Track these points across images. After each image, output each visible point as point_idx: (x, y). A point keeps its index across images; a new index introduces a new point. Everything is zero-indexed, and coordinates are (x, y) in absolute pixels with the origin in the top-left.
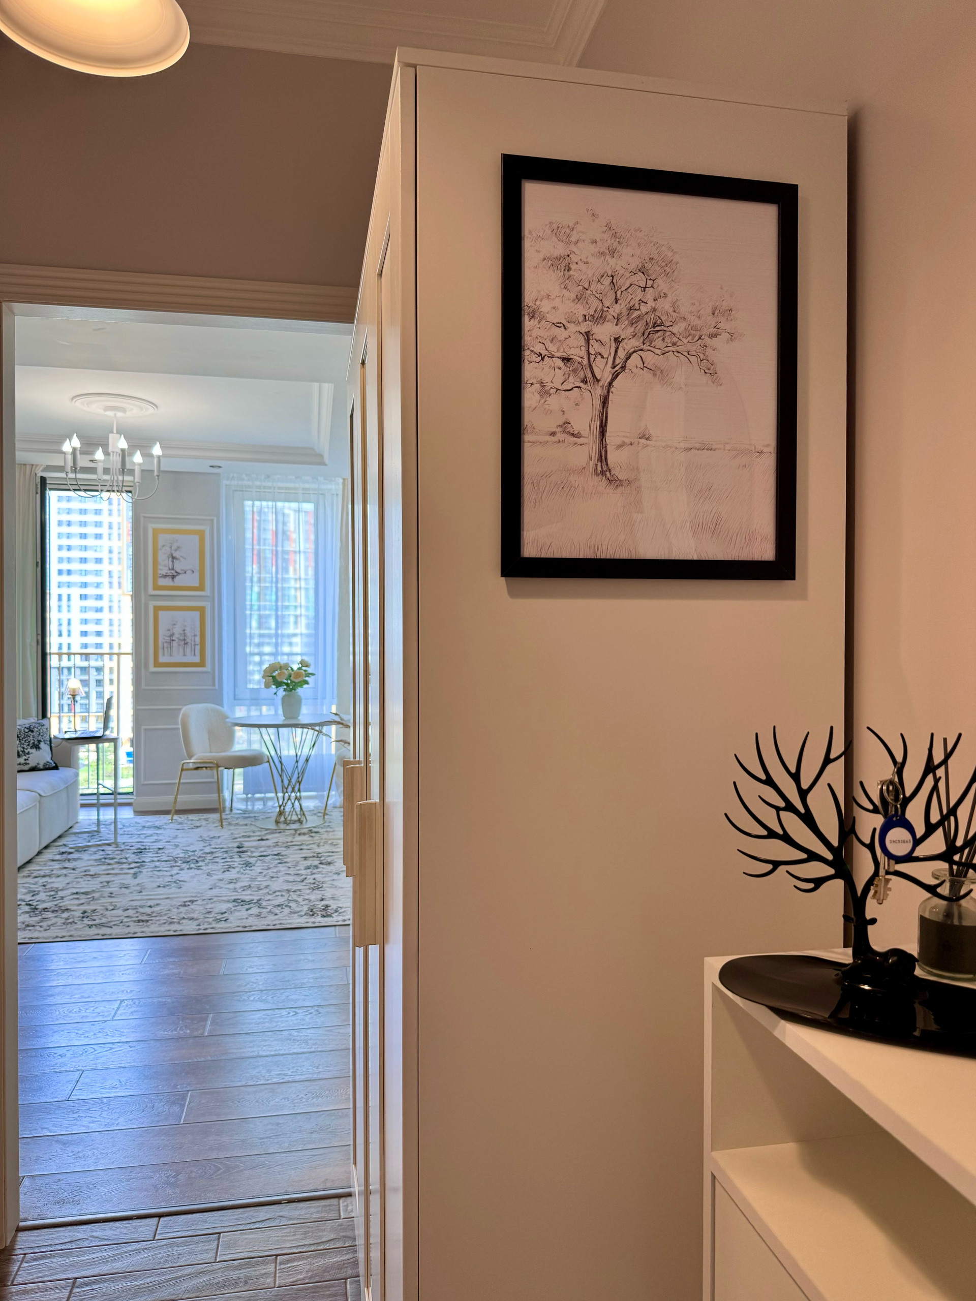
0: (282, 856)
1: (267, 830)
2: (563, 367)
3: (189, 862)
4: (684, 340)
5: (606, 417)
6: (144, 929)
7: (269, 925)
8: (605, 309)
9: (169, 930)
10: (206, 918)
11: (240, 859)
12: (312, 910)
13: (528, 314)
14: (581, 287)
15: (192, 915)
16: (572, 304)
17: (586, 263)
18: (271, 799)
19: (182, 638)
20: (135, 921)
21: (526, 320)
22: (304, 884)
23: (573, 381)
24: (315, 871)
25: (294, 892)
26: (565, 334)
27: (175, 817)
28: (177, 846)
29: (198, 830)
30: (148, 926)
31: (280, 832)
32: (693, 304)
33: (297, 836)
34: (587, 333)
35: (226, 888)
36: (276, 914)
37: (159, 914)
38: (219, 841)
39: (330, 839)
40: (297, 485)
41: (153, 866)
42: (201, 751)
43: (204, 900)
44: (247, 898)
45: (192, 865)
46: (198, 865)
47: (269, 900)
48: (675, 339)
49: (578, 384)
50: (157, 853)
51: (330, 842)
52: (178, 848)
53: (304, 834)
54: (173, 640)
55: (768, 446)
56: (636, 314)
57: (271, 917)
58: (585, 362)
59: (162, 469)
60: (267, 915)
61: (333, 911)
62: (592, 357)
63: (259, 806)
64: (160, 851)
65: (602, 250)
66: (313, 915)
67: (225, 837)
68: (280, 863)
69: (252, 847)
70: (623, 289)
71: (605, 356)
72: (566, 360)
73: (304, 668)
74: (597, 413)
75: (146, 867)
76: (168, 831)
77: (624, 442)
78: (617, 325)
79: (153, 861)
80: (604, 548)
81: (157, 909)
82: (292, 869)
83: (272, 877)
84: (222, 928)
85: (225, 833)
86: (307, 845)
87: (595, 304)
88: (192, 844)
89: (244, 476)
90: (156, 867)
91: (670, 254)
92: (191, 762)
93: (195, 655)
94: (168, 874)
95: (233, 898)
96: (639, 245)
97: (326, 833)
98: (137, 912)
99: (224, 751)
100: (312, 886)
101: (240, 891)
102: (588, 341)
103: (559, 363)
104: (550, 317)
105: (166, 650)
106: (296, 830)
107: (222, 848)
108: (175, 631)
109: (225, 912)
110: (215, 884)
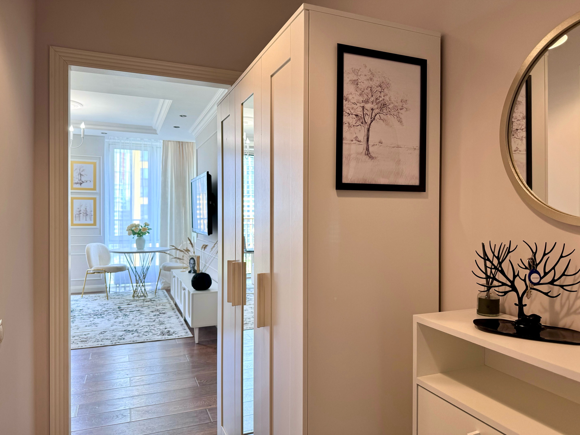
0: (141, 311)
1: (130, 300)
2: (356, 118)
3: (97, 315)
4: (392, 110)
5: (369, 135)
6: (86, 345)
7: (144, 340)
8: (369, 99)
9: (98, 345)
10: (114, 338)
11: (121, 313)
12: (162, 333)
13: (345, 99)
14: (361, 91)
15: (107, 338)
16: (358, 97)
17: (363, 83)
18: (129, 287)
19: (85, 212)
20: (80, 341)
21: (344, 101)
22: (155, 322)
23: (359, 123)
24: (159, 317)
25: (151, 326)
26: (356, 107)
27: (84, 296)
28: (89, 308)
29: (96, 301)
30: (87, 343)
31: (137, 301)
32: (395, 98)
33: (145, 302)
34: (363, 107)
35: (119, 326)
36: (146, 335)
37: (91, 338)
38: (108, 306)
39: (161, 303)
40: (141, 143)
41: (80, 317)
42: (96, 265)
43: (110, 331)
44: (131, 329)
45: (99, 316)
46: (102, 316)
47: (141, 330)
48: (390, 110)
49: (360, 124)
50: (80, 312)
51: (161, 304)
52: (90, 309)
53: (148, 301)
54: (80, 213)
55: (417, 147)
56: (378, 101)
57: (144, 337)
58: (362, 116)
59: (85, 134)
60: (142, 336)
61: (172, 333)
62: (365, 115)
63: (122, 290)
64: (81, 311)
65: (368, 78)
66: (164, 335)
67: (111, 304)
68: (141, 314)
69: (125, 308)
70: (374, 92)
71: (369, 115)
72: (357, 115)
73: (147, 226)
74: (366, 134)
75: (77, 318)
76: (82, 302)
77: (374, 144)
78: (372, 104)
79: (79, 315)
80: (368, 180)
81: (89, 336)
82: (147, 316)
83: (139, 320)
84: (123, 342)
85: (110, 302)
86: (151, 306)
87: (365, 97)
88: (96, 307)
89: (116, 138)
90: (81, 318)
91: (388, 81)
92: (91, 270)
93: (91, 220)
94: (89, 320)
95: (124, 329)
96: (379, 77)
97: (159, 301)
98: (80, 338)
99: (106, 265)
100: (159, 323)
101: (126, 326)
102: (363, 109)
103: (354, 116)
104: (352, 101)
105: (77, 218)
106: (144, 300)
107: (111, 309)
108: (81, 209)
109: (122, 336)
110: (113, 324)
